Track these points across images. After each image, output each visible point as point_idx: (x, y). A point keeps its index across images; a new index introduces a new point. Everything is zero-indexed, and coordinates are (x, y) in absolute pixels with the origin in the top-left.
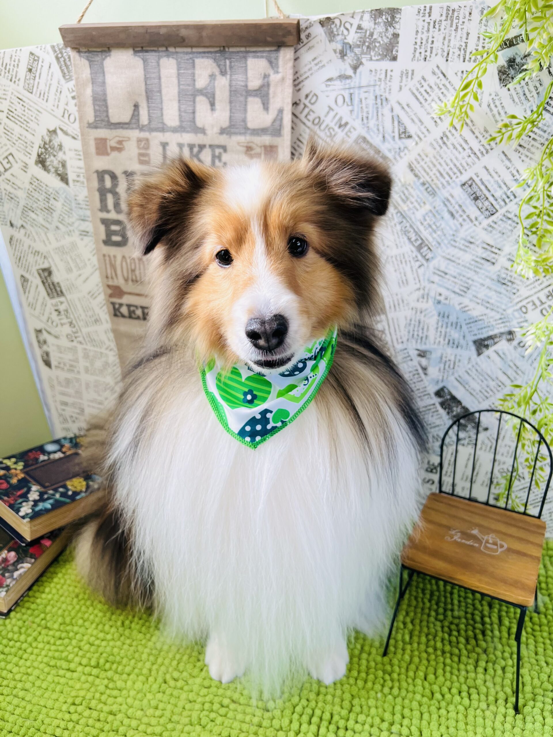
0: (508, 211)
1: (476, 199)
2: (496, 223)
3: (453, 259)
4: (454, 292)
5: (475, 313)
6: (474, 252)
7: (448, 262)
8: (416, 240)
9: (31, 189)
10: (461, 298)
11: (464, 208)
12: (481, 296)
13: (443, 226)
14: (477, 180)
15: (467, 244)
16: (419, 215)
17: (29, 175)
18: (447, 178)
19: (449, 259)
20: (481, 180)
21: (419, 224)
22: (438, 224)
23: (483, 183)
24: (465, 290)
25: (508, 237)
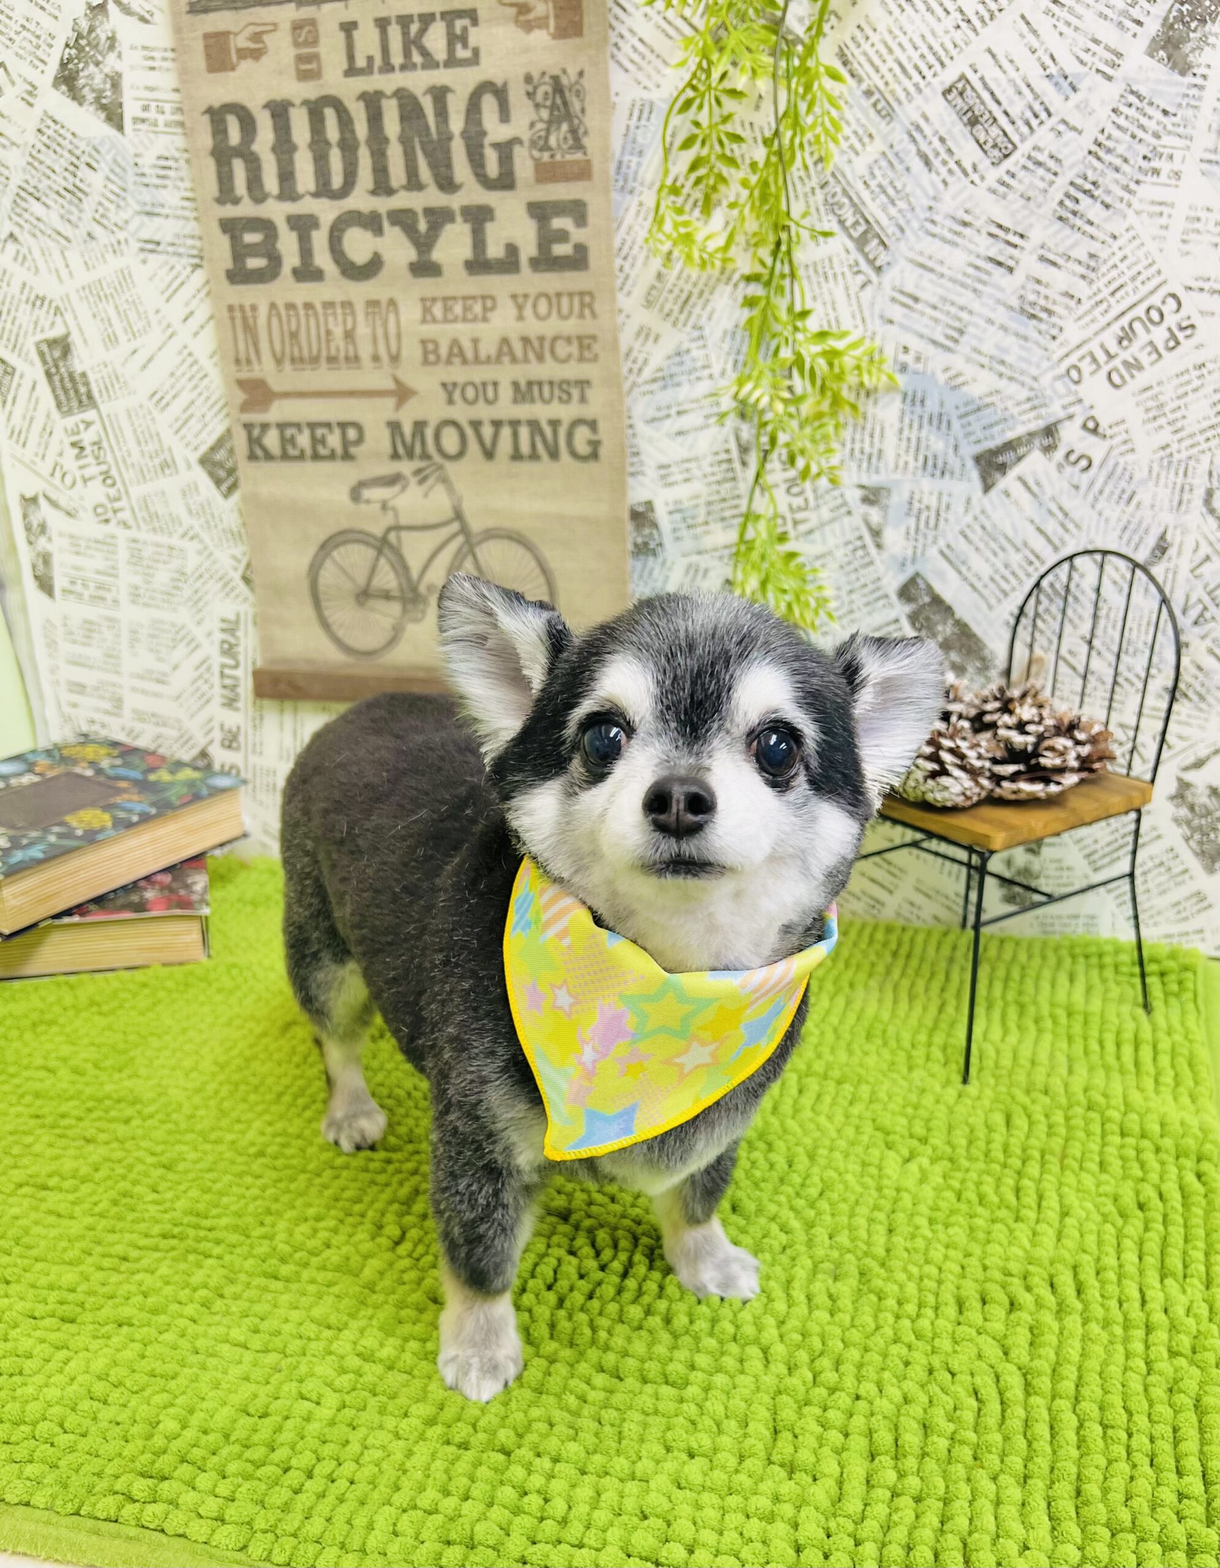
0: (1036, 148)
1: (973, 122)
2: (1013, 176)
3: (930, 264)
4: (934, 342)
5: (976, 390)
6: (972, 247)
7: (921, 271)
8: (857, 223)
9: (39, 146)
10: (948, 355)
11: (950, 143)
12: (988, 348)
13: (908, 190)
14: (974, 79)
15: (959, 228)
16: (861, 165)
17: (38, 111)
18: (917, 78)
19: (922, 266)
20: (982, 79)
21: (860, 186)
22: (899, 185)
23: (986, 86)
24: (955, 335)
25: (1039, 206)
